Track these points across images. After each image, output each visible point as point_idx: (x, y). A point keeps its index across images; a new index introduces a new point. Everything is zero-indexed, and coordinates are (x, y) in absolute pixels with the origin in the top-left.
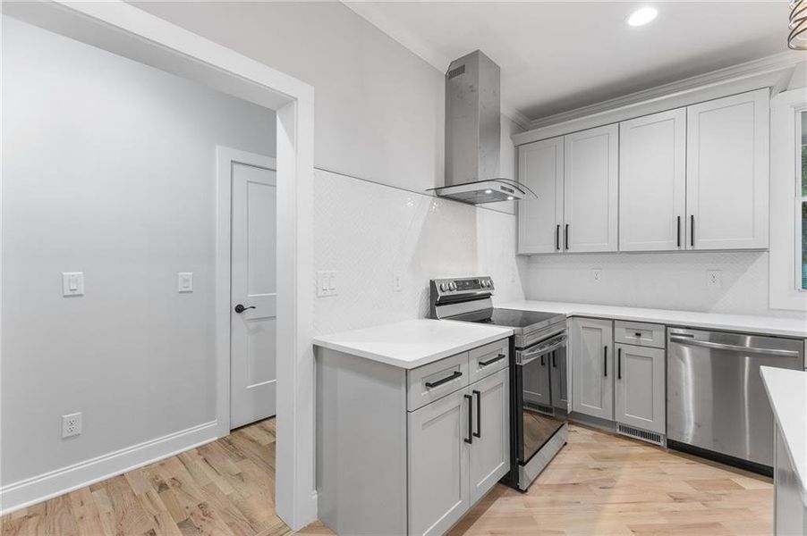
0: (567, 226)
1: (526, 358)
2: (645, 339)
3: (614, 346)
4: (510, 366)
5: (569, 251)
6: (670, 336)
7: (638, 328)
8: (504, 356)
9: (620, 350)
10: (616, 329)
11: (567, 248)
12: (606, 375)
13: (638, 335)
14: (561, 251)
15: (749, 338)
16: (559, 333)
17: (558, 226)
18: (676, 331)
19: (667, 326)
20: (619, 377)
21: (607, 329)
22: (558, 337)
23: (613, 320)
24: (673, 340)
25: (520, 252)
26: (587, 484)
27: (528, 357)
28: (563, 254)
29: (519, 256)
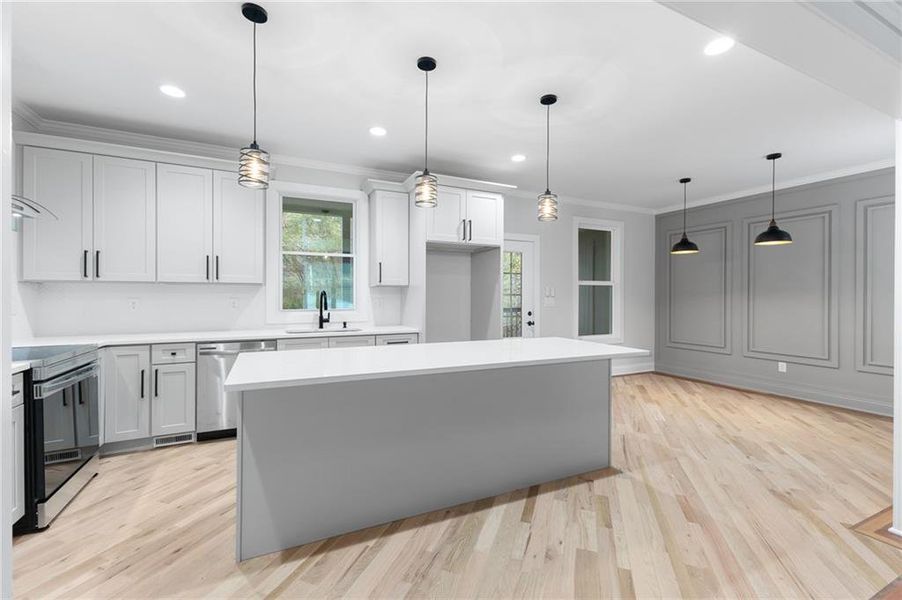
0: (98, 252)
1: (46, 392)
2: (180, 357)
3: (151, 368)
4: (25, 403)
5: (100, 279)
6: (199, 351)
7: (173, 349)
8: (18, 392)
9: (156, 371)
10: (153, 353)
11: (97, 276)
12: (142, 396)
13: (174, 354)
14: (90, 278)
15: (263, 343)
16: (88, 364)
17: (86, 252)
18: (203, 346)
19: (197, 343)
20: (156, 395)
21: (144, 353)
22: (87, 367)
23: (151, 345)
24: (201, 354)
25: (25, 278)
26: (120, 494)
27: (50, 389)
28: (93, 281)
29: (24, 283)
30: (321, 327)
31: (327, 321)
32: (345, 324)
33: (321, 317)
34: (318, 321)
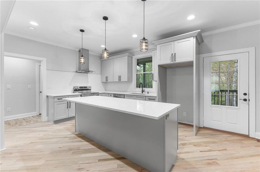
0: (107, 77)
11: (107, 81)
13: (111, 96)
19: (114, 94)
21: (108, 95)
29: (102, 82)
30: (142, 93)
31: (144, 91)
32: (148, 92)
33: (142, 90)
34: (141, 91)
